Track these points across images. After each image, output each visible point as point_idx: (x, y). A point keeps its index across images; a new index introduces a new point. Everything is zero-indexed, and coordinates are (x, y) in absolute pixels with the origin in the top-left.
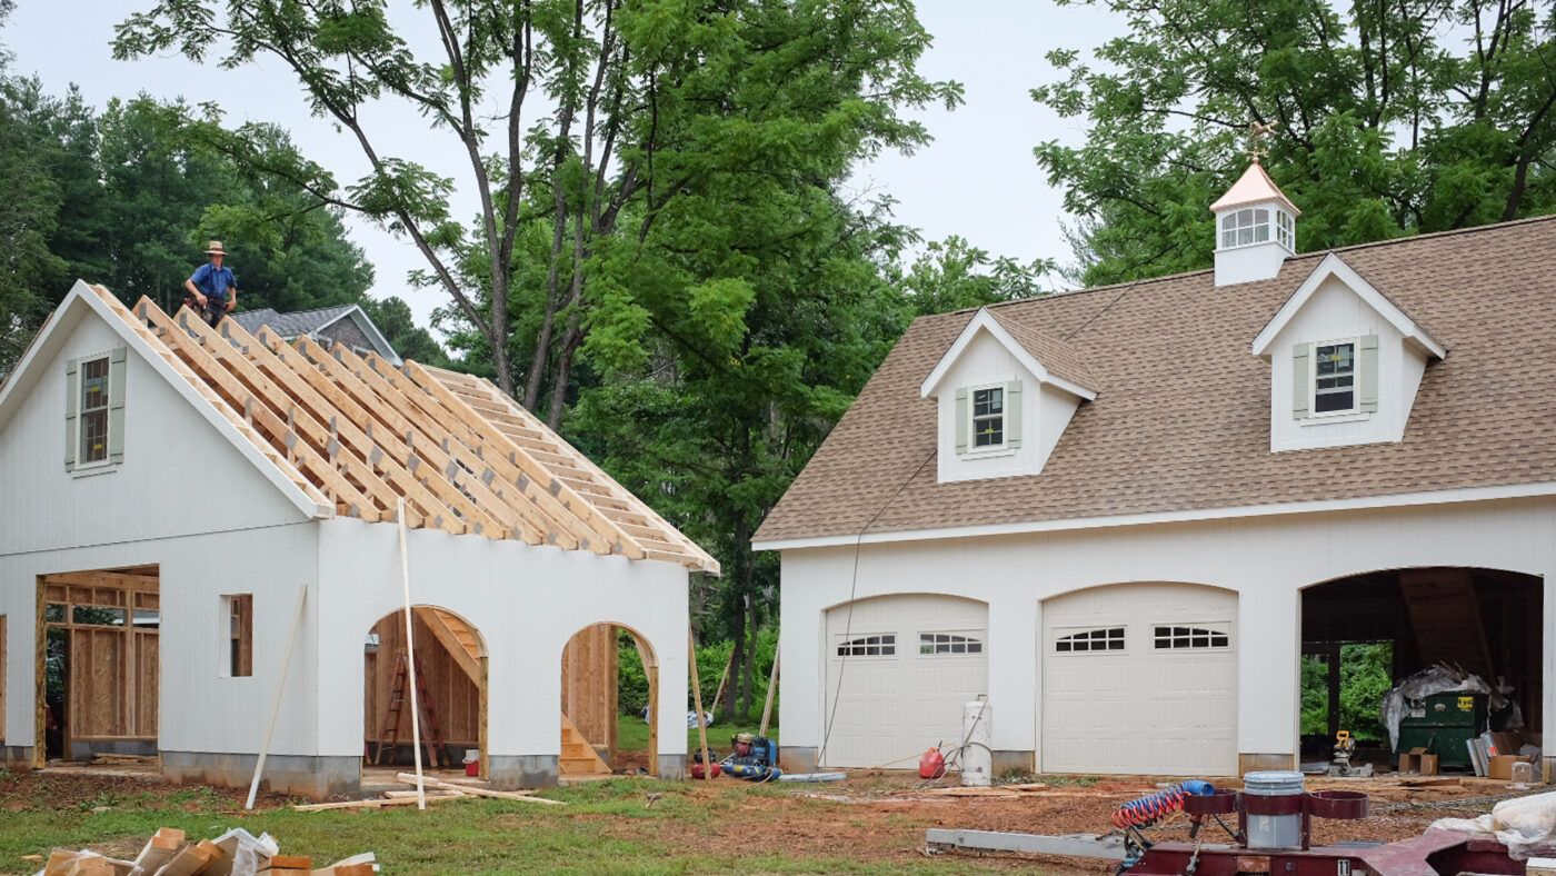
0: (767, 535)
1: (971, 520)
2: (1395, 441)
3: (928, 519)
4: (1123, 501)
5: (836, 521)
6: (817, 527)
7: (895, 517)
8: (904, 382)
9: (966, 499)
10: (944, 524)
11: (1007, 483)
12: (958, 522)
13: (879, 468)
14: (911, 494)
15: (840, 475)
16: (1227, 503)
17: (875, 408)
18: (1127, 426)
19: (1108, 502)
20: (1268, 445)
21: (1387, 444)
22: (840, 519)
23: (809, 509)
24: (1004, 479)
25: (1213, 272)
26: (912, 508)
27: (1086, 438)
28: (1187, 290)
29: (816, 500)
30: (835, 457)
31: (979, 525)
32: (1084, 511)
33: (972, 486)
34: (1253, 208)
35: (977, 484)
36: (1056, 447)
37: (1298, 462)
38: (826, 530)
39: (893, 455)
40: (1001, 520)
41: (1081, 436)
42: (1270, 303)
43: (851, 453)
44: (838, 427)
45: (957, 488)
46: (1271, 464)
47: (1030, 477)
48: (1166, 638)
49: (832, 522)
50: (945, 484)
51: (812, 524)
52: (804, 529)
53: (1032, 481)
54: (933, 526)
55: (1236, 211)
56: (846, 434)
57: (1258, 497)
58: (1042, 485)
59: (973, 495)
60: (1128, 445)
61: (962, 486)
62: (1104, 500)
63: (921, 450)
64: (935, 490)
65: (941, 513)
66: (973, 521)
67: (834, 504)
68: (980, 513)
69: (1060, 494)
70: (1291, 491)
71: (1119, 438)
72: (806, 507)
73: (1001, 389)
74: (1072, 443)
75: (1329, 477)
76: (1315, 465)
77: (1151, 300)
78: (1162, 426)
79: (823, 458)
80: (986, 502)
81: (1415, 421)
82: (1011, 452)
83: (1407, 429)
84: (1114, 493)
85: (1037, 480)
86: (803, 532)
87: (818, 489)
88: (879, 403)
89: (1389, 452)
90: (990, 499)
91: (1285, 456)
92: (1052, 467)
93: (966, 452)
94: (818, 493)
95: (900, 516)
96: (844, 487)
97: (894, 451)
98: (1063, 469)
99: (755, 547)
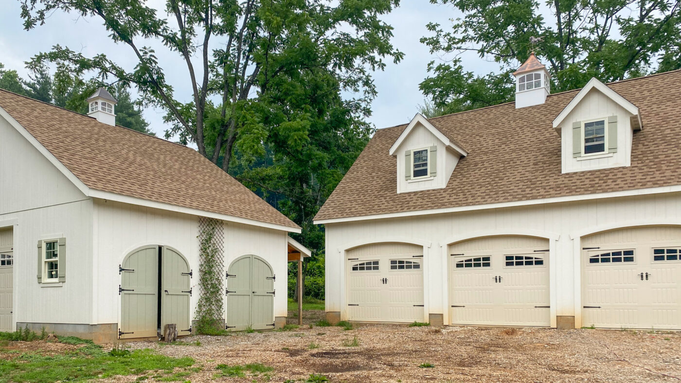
0: (320, 217)
1: (415, 208)
2: (627, 166)
3: (394, 209)
4: (489, 198)
5: (352, 211)
6: (343, 214)
7: (379, 208)
8: (376, 154)
9: (411, 200)
10: (402, 210)
11: (429, 192)
12: (409, 209)
13: (369, 188)
14: (385, 199)
15: (351, 191)
16: (544, 197)
17: (364, 164)
18: (485, 166)
19: (482, 198)
20: (560, 171)
21: (623, 168)
22: (353, 210)
23: (338, 206)
24: (428, 191)
25: (515, 103)
26: (386, 204)
27: (465, 172)
28: (502, 111)
29: (341, 202)
30: (348, 185)
31: (419, 210)
32: (471, 202)
33: (413, 194)
34: (534, 73)
35: (415, 193)
36: (451, 176)
37: (578, 177)
38: (347, 215)
39: (374, 183)
40: (430, 208)
41: (463, 171)
42: (544, 113)
43: (355, 183)
44: (348, 173)
45: (407, 195)
46: (563, 179)
47: (441, 189)
48: (510, 261)
49: (349, 211)
50: (400, 194)
51: (340, 212)
52: (337, 214)
53: (442, 191)
54: (397, 211)
55: (526, 75)
56: (352, 175)
57: (560, 193)
58: (447, 192)
59: (415, 198)
60: (487, 174)
61: (409, 194)
62: (480, 198)
63: (387, 180)
64: (396, 196)
65: (400, 206)
66: (416, 209)
67: (350, 204)
68: (419, 205)
69: (457, 196)
70: (578, 190)
71: (482, 171)
72: (337, 205)
73: (427, 150)
74: (459, 174)
75: (596, 183)
76: (586, 178)
77: (486, 115)
78: (503, 165)
79: (342, 185)
80: (421, 201)
81: (634, 157)
82: (432, 178)
83: (632, 161)
84: (484, 194)
85: (445, 190)
86: (337, 216)
87: (342, 198)
88: (366, 163)
89: (625, 171)
90: (423, 199)
91: (569, 175)
92: (451, 185)
93: (410, 179)
94: (342, 199)
95: (381, 208)
96: (353, 196)
97: (375, 181)
98: (456, 185)
99: (315, 223)
